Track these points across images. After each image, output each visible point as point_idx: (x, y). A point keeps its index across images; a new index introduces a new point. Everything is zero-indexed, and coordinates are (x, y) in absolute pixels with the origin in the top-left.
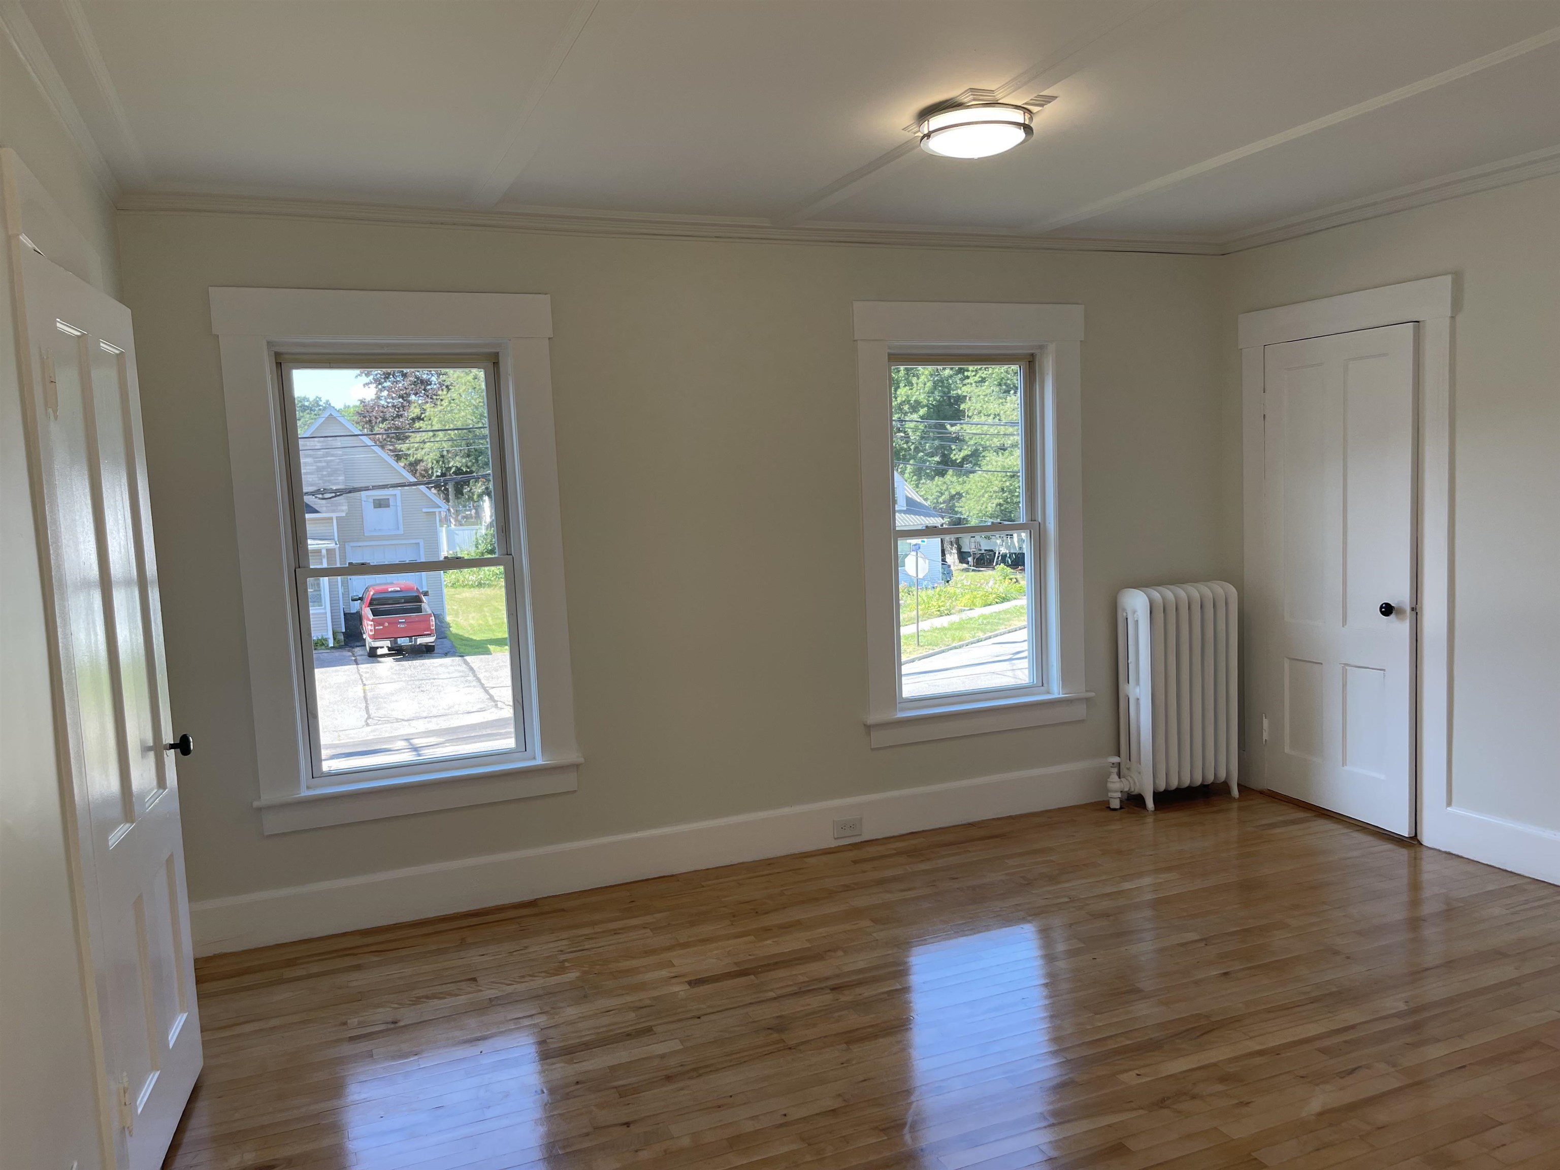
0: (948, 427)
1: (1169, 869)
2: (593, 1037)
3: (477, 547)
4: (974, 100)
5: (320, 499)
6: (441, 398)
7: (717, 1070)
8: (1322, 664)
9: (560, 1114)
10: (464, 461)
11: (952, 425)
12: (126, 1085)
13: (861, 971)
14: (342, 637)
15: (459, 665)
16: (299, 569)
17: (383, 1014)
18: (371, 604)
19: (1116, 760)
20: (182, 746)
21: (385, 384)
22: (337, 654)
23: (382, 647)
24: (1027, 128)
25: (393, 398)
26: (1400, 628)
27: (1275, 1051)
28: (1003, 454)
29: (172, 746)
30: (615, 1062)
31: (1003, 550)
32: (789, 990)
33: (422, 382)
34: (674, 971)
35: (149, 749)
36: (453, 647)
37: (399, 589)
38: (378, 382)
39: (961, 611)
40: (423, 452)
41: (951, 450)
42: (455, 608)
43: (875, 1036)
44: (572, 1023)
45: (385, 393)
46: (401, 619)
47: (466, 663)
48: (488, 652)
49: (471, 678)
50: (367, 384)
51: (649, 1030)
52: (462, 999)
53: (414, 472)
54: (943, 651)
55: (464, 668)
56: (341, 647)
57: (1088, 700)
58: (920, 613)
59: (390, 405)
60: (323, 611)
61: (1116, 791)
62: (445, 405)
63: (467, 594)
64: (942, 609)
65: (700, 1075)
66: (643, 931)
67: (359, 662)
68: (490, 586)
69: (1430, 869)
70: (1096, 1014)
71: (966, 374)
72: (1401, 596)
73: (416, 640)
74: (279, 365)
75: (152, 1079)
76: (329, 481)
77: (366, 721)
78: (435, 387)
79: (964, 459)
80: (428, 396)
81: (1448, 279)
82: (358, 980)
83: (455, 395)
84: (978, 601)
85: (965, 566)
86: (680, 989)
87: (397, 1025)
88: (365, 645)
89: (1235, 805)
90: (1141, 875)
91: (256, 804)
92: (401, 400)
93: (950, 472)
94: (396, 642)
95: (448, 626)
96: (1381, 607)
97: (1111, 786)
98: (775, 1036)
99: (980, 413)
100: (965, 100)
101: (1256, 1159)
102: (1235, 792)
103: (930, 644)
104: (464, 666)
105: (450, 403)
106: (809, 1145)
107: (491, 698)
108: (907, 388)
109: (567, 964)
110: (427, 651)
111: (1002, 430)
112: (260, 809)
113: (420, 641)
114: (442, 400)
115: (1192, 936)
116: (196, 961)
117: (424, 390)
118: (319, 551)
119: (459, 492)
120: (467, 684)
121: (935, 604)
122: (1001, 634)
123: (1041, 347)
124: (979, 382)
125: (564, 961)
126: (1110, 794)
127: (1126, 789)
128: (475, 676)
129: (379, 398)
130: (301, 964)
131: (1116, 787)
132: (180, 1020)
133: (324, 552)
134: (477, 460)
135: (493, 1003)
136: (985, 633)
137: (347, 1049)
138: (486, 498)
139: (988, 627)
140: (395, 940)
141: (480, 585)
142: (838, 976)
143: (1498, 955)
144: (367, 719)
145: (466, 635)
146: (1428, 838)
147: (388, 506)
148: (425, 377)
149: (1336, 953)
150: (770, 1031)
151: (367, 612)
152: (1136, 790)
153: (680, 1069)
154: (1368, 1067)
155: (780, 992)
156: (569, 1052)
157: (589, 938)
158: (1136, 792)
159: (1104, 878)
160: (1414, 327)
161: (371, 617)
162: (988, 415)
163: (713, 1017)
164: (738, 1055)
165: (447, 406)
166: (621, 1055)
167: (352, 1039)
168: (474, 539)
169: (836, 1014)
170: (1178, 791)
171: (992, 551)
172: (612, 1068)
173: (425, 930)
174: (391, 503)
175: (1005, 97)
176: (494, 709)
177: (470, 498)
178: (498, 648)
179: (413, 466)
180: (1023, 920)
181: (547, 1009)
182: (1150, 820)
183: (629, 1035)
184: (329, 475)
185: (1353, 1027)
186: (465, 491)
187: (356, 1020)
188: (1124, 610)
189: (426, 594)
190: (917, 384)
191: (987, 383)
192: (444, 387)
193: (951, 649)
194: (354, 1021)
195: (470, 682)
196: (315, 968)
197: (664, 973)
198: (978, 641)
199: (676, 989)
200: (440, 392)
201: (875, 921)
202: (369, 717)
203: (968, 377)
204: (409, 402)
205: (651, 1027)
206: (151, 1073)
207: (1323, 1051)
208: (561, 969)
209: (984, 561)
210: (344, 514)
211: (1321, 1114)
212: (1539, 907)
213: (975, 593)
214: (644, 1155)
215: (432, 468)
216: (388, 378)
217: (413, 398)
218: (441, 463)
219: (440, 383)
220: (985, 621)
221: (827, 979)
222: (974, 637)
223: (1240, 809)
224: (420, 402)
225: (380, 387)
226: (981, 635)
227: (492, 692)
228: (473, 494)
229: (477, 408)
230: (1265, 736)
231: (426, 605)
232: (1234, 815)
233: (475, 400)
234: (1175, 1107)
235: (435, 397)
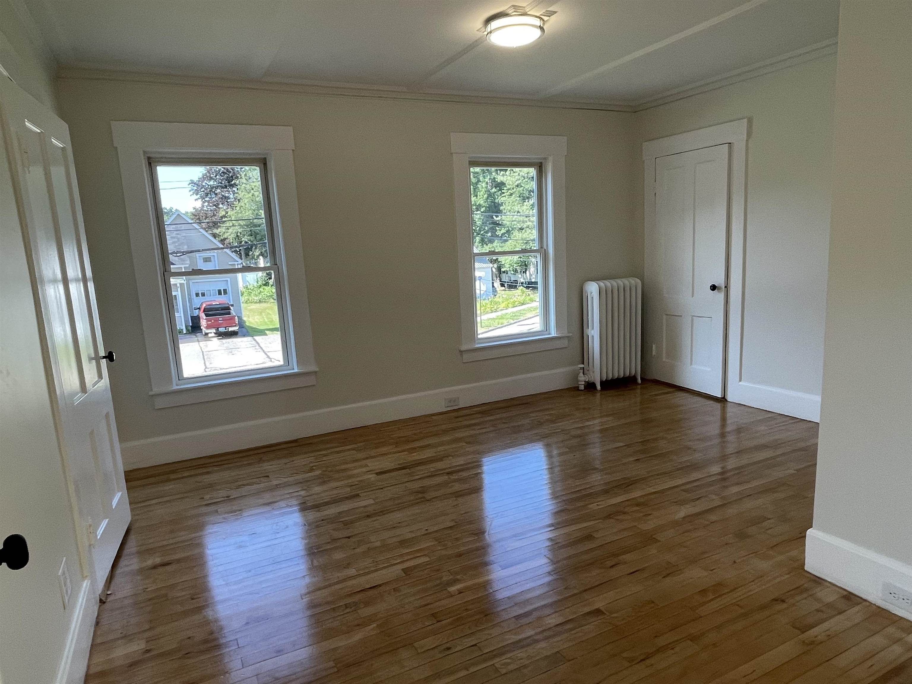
0: (494, 217)
1: (607, 416)
2: (329, 499)
3: (258, 283)
4: (515, 12)
5: (175, 256)
6: (236, 205)
7: (392, 512)
8: (681, 316)
9: (315, 534)
10: (249, 237)
11: (497, 216)
12: (90, 523)
13: (461, 465)
14: (190, 328)
15: (251, 341)
16: (167, 273)
17: (223, 493)
18: (204, 311)
19: (582, 366)
20: (109, 357)
21: (206, 199)
22: (188, 336)
23: (211, 333)
24: (541, 28)
25: (210, 206)
26: (720, 296)
27: (662, 492)
28: (521, 232)
29: (104, 357)
30: (341, 510)
31: (522, 280)
32: (426, 475)
33: (225, 197)
34: (368, 469)
35: (93, 359)
36: (248, 332)
37: (218, 303)
38: (202, 198)
39: (502, 310)
40: (228, 234)
41: (496, 230)
42: (248, 313)
43: (470, 494)
44: (317, 494)
45: (206, 204)
46: (220, 318)
47: (255, 340)
48: (266, 335)
49: (257, 347)
50: (197, 199)
51: (357, 495)
52: (262, 485)
53: (223, 244)
54: (493, 330)
55: (254, 342)
56: (190, 333)
57: (568, 337)
58: (482, 311)
59: (209, 210)
60: (180, 315)
61: (582, 381)
62: (238, 209)
63: (254, 306)
64: (492, 309)
65: (384, 514)
66: (352, 451)
67: (200, 341)
68: (265, 302)
69: (730, 411)
70: (576, 479)
71: (503, 191)
72: (720, 281)
73: (228, 329)
74: (150, 164)
75: (104, 524)
76: (179, 249)
77: (205, 370)
78: (232, 200)
79: (502, 234)
80: (229, 205)
81: (746, 120)
82: (207, 479)
83: (243, 204)
84: (510, 305)
85: (503, 288)
86: (372, 477)
87: (230, 498)
88: (202, 332)
89: (639, 387)
90: (594, 418)
91: (151, 393)
92: (215, 207)
93: (496, 241)
94: (218, 330)
95: (245, 322)
96: (711, 287)
97: (579, 378)
98: (420, 495)
99: (510, 211)
100: (510, 12)
101: (655, 538)
102: (639, 381)
103: (487, 326)
104: (254, 341)
105: (240, 208)
106: (439, 542)
107: (268, 357)
108: (475, 197)
109: (314, 468)
110: (234, 334)
111: (521, 218)
112: (153, 396)
113: (231, 329)
114: (236, 207)
115: (621, 444)
116: (125, 472)
117: (227, 202)
118: (176, 285)
119: (247, 255)
120: (256, 350)
121: (489, 307)
122: (521, 321)
123: (545, 159)
124: (510, 195)
125: (313, 466)
126: (580, 383)
127: (587, 380)
128: (259, 346)
129: (203, 206)
130: (179, 472)
131: (582, 379)
132: (118, 495)
133: (178, 285)
134: (256, 238)
135: (278, 487)
136: (514, 320)
137: (204, 510)
138: (261, 257)
139: (516, 317)
140: (225, 460)
141: (260, 302)
142: (450, 468)
143: (764, 447)
144: (205, 369)
145: (254, 327)
146: (730, 398)
147: (210, 261)
148: (227, 195)
149: (689, 449)
150: (417, 493)
151: (203, 315)
152: (592, 380)
153: (374, 512)
154: (705, 497)
155: (421, 476)
156: (316, 507)
157: (325, 455)
158: (592, 381)
159: (577, 420)
160: (728, 145)
161: (205, 317)
162: (515, 212)
163: (389, 488)
164: (402, 505)
165: (239, 210)
166: (344, 507)
167: (207, 505)
168: (256, 278)
169: (450, 485)
170: (612, 380)
171: (516, 281)
172: (340, 513)
173: (241, 455)
174: (212, 259)
175: (530, 11)
176: (270, 362)
177: (253, 258)
178: (271, 332)
179: (223, 241)
180: (539, 440)
181: (305, 488)
182: (598, 395)
183: (347, 498)
184: (179, 245)
185: (698, 480)
186: (250, 254)
187: (209, 496)
188: (586, 292)
189: (232, 305)
190: (480, 195)
191: (513, 196)
192: (237, 200)
193: (497, 328)
194: (207, 497)
195: (257, 349)
196: (186, 474)
197: (364, 470)
198: (510, 324)
199: (371, 476)
200: (235, 203)
201: (466, 443)
202: (206, 368)
203: (504, 193)
204: (219, 208)
205: (358, 494)
206: (103, 520)
207: (684, 491)
208: (311, 470)
209: (513, 286)
210: (188, 266)
211: (684, 518)
212: (783, 425)
213: (508, 301)
214: (358, 550)
215: (233, 242)
216: (207, 196)
217: (221, 206)
218: (237, 239)
219: (234, 198)
220: (514, 315)
221: (445, 469)
222: (508, 322)
223: (641, 388)
224: (225, 208)
225: (203, 200)
226: (512, 322)
227: (268, 354)
228: (254, 255)
229: (254, 210)
230: (654, 353)
231: (233, 311)
232: (638, 391)
233: (253, 207)
234: (615, 517)
235: (232, 205)
